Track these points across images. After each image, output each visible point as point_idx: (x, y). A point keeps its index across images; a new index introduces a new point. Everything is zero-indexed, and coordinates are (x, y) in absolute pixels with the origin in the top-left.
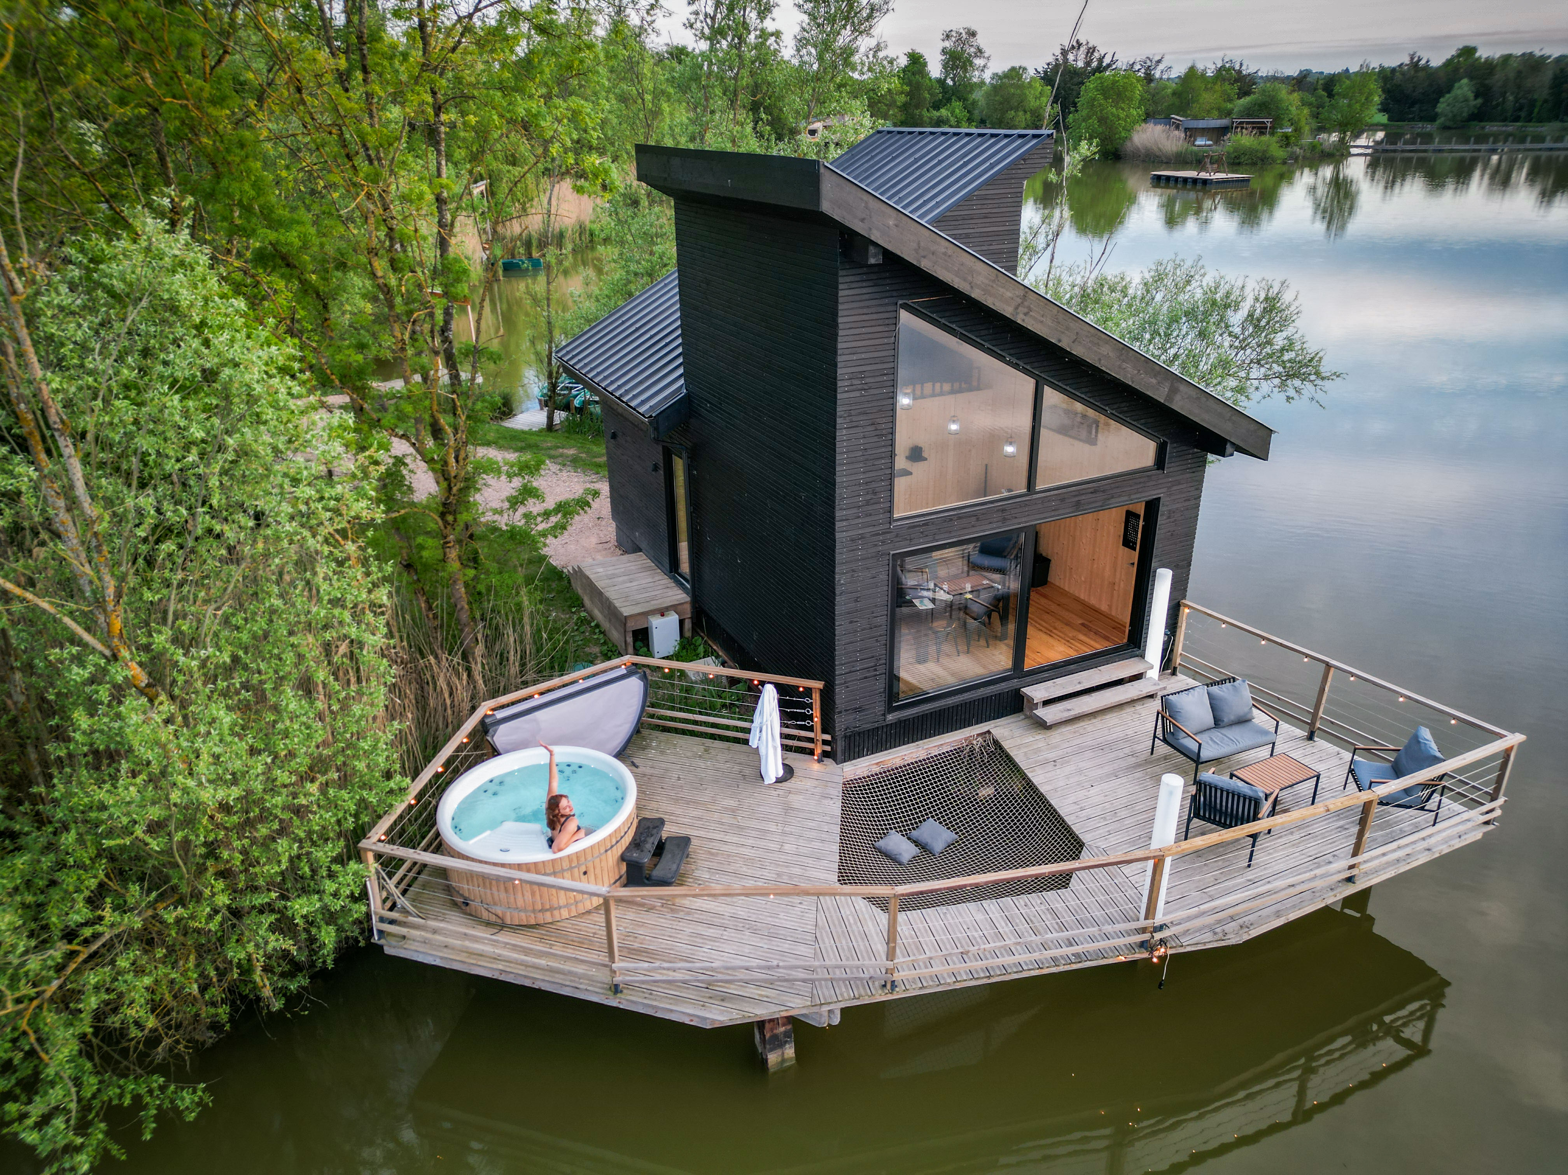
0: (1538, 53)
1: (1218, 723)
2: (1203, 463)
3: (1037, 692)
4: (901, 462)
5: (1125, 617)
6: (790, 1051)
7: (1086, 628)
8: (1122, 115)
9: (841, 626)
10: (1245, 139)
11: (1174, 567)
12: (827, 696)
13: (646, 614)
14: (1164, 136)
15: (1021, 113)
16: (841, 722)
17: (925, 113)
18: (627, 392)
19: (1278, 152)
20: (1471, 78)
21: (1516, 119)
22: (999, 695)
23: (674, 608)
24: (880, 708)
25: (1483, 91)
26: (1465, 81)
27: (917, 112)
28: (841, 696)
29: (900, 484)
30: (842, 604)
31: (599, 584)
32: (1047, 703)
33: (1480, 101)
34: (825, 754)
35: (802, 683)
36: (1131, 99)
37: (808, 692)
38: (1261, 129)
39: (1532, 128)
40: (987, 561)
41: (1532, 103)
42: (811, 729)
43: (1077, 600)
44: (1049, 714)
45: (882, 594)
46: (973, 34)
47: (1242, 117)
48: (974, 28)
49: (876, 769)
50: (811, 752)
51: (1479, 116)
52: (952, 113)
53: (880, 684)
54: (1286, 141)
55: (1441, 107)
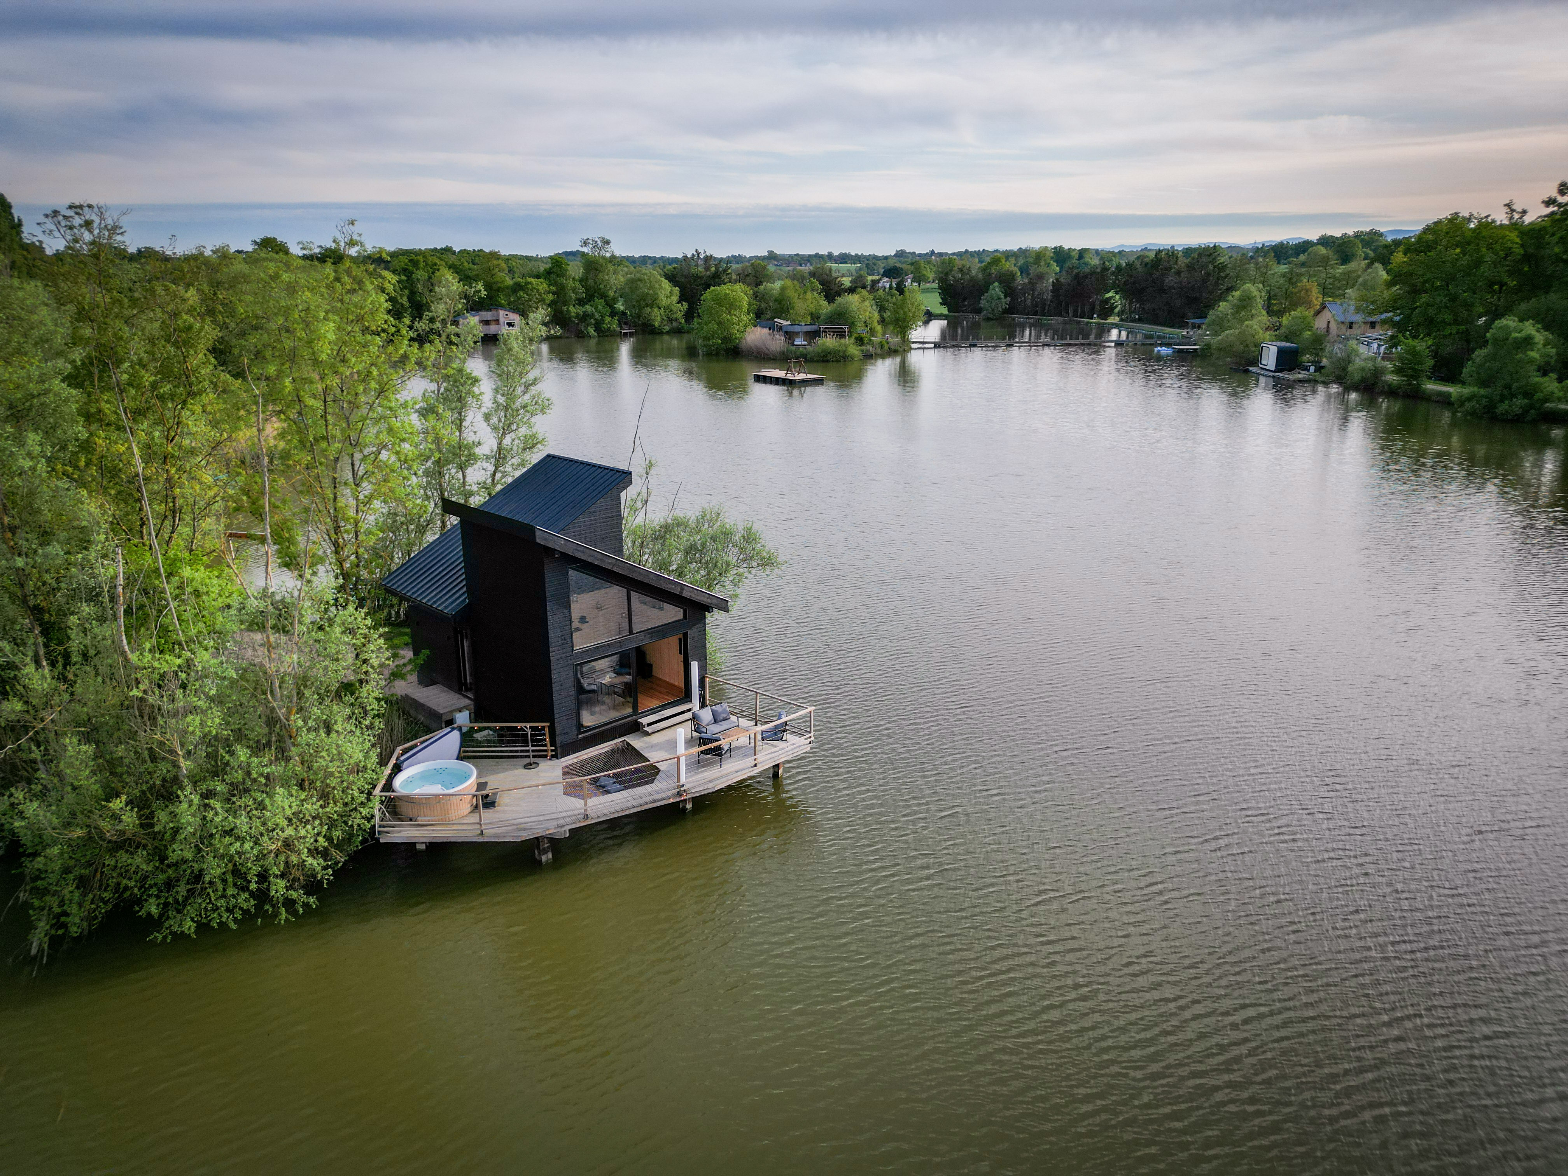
0: (1066, 247)
1: (716, 721)
2: (705, 618)
3: (645, 721)
4: (576, 624)
5: (682, 685)
6: (550, 855)
7: (668, 693)
8: (735, 320)
9: (556, 697)
10: (829, 342)
11: (699, 661)
12: (552, 729)
13: (452, 712)
14: (769, 337)
15: (656, 310)
16: (559, 740)
17: (572, 309)
18: (435, 602)
19: (854, 350)
20: (1000, 283)
21: (1036, 314)
22: (628, 723)
23: (466, 707)
24: (575, 733)
25: (1010, 291)
26: (996, 284)
27: (565, 309)
28: (558, 729)
29: (576, 635)
30: (555, 687)
31: (422, 701)
32: (649, 725)
33: (1008, 299)
34: (552, 756)
35: (540, 725)
36: (740, 308)
37: (543, 728)
38: (841, 334)
39: (1045, 320)
40: (623, 670)
41: (1044, 302)
42: (545, 745)
43: (666, 682)
44: (649, 729)
45: (571, 682)
46: (608, 242)
47: (826, 324)
48: (607, 237)
49: (576, 760)
50: (546, 756)
51: (1011, 310)
52: (596, 309)
53: (574, 722)
54: (860, 341)
55: (983, 303)
